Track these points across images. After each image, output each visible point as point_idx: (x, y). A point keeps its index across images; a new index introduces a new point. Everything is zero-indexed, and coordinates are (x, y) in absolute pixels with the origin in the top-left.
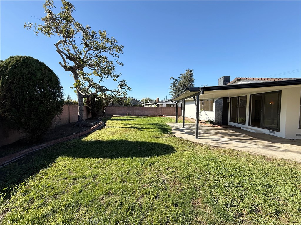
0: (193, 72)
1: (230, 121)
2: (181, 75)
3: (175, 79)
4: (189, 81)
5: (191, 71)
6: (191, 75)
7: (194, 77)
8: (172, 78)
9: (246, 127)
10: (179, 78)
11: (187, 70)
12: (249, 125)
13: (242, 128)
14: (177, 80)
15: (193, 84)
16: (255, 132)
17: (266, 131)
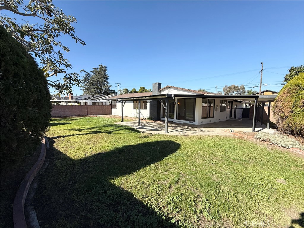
0: (106, 69)
1: (162, 117)
2: (94, 69)
3: (87, 73)
4: (104, 77)
5: (105, 67)
6: (105, 71)
7: (108, 73)
8: (83, 70)
9: (175, 120)
10: (91, 71)
11: (101, 65)
12: (177, 119)
13: (173, 122)
14: (89, 74)
15: (107, 81)
16: (182, 123)
17: (188, 122)
